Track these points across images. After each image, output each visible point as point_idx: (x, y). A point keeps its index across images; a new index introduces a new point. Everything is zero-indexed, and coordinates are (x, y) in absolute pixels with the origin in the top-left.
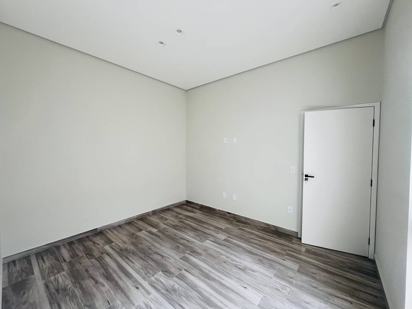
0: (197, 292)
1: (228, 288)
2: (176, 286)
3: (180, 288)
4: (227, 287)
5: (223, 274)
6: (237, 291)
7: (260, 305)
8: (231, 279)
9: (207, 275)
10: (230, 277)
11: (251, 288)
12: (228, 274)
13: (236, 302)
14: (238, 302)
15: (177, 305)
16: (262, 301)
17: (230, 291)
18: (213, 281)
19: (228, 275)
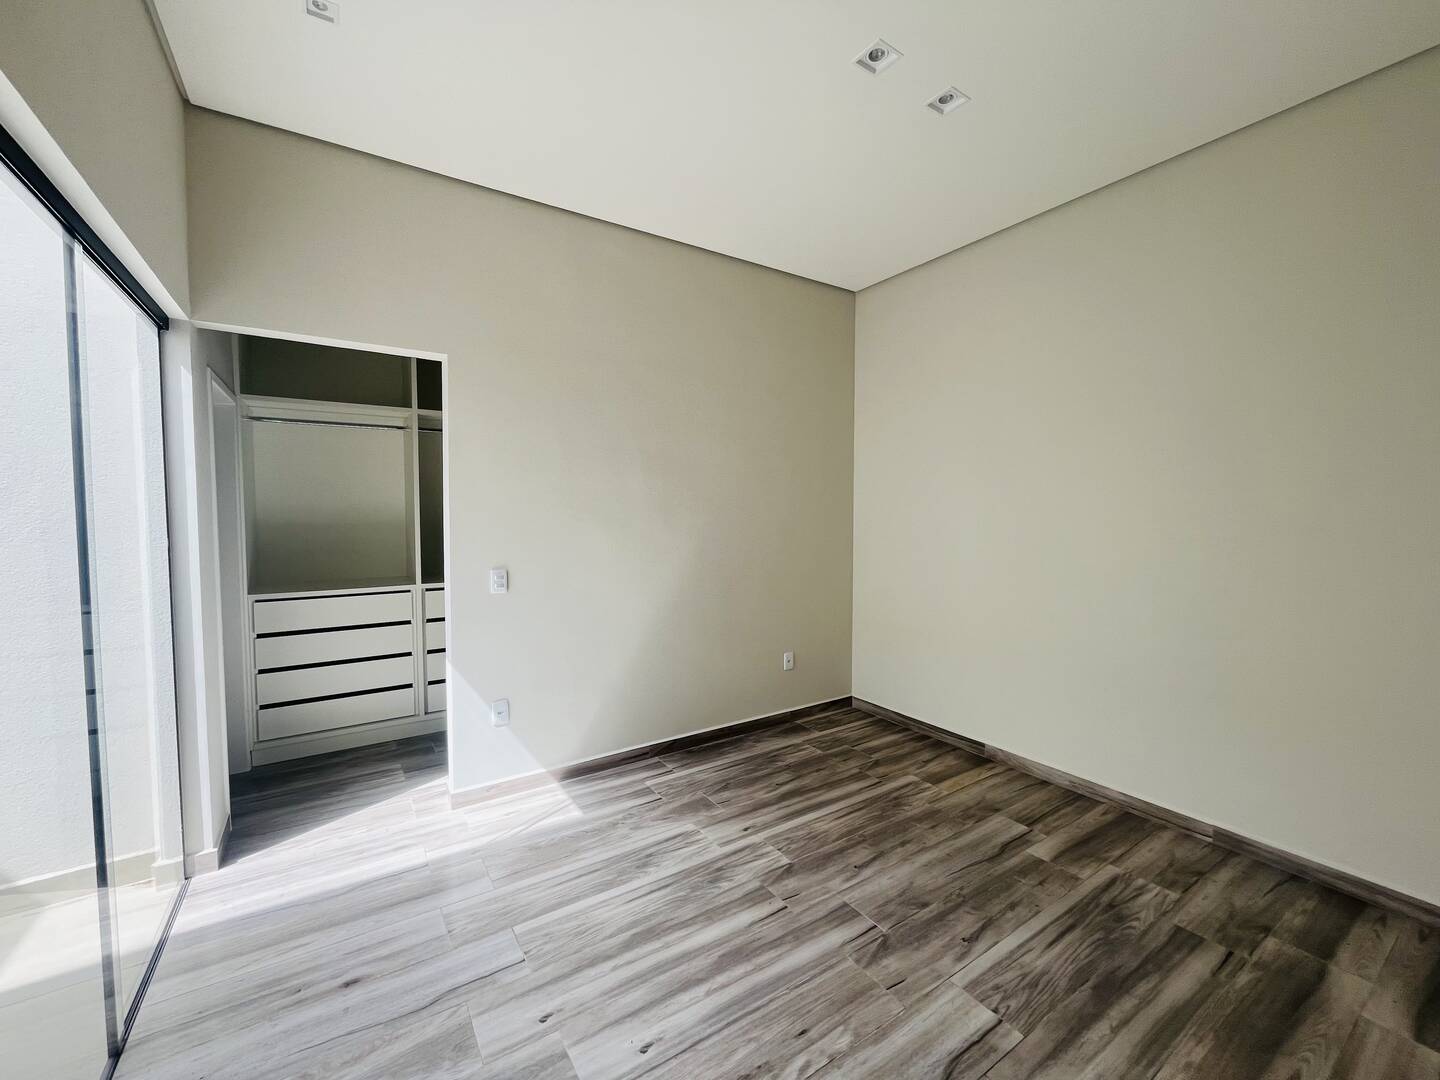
0: (691, 919)
1: (671, 994)
2: (725, 885)
3: (717, 891)
4: (676, 994)
5: (737, 1002)
6: (646, 1016)
7: (563, 1058)
8: (704, 1020)
9: (747, 955)
10: (714, 1020)
11: (636, 1068)
12: (731, 1018)
13: (611, 998)
14: (608, 1002)
15: (671, 881)
16: (571, 1074)
17: (659, 995)
18: (715, 963)
19: (725, 1017)
